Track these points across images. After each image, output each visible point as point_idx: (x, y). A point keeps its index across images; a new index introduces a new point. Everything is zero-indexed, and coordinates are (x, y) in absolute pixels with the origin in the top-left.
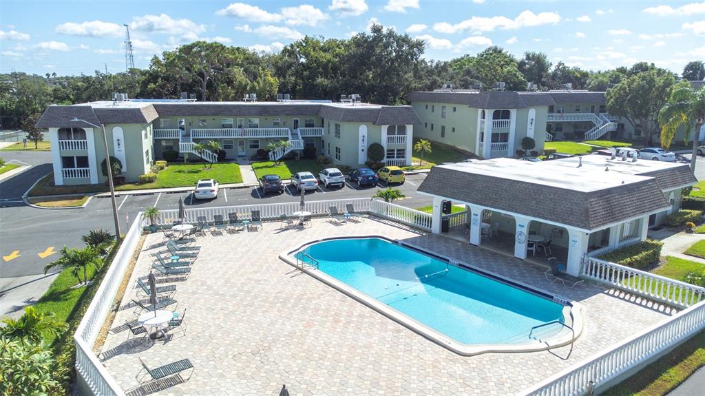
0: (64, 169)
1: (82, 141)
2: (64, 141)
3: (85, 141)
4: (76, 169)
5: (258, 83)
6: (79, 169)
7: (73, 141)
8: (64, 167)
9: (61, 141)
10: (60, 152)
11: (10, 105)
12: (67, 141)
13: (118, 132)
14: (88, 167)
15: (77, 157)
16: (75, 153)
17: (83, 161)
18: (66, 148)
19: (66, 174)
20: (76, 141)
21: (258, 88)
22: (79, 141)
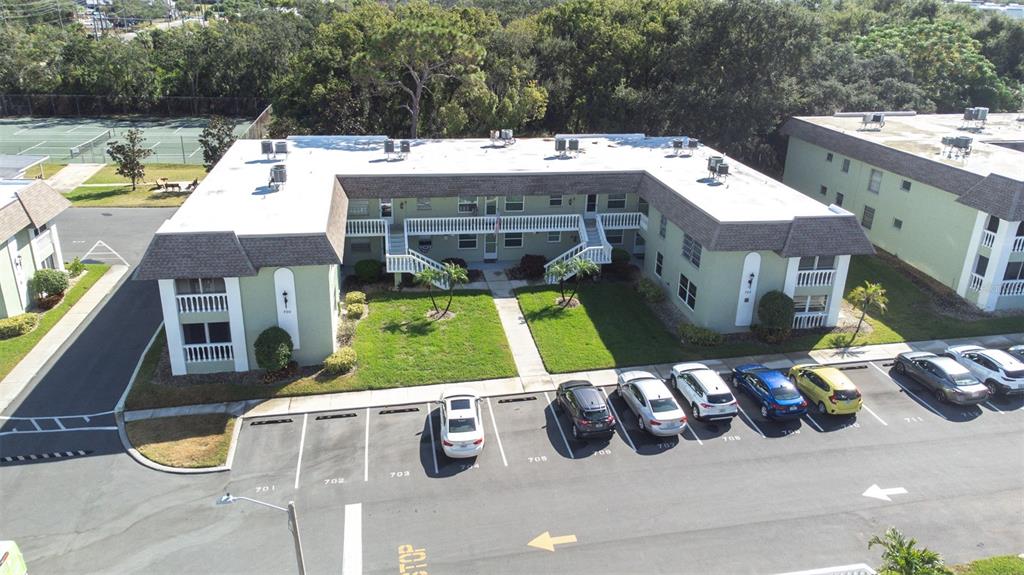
0: (187, 347)
1: (218, 295)
2: (185, 297)
3: (223, 295)
4: (208, 345)
5: (511, 98)
6: (213, 345)
7: (202, 296)
8: (187, 343)
9: (180, 297)
10: (179, 318)
11: (89, 76)
12: (191, 296)
13: (284, 278)
14: (229, 340)
15: (209, 324)
16: (205, 316)
17: (221, 331)
18: (190, 309)
19: (190, 354)
20: (207, 296)
21: (511, 109)
22: (213, 296)
